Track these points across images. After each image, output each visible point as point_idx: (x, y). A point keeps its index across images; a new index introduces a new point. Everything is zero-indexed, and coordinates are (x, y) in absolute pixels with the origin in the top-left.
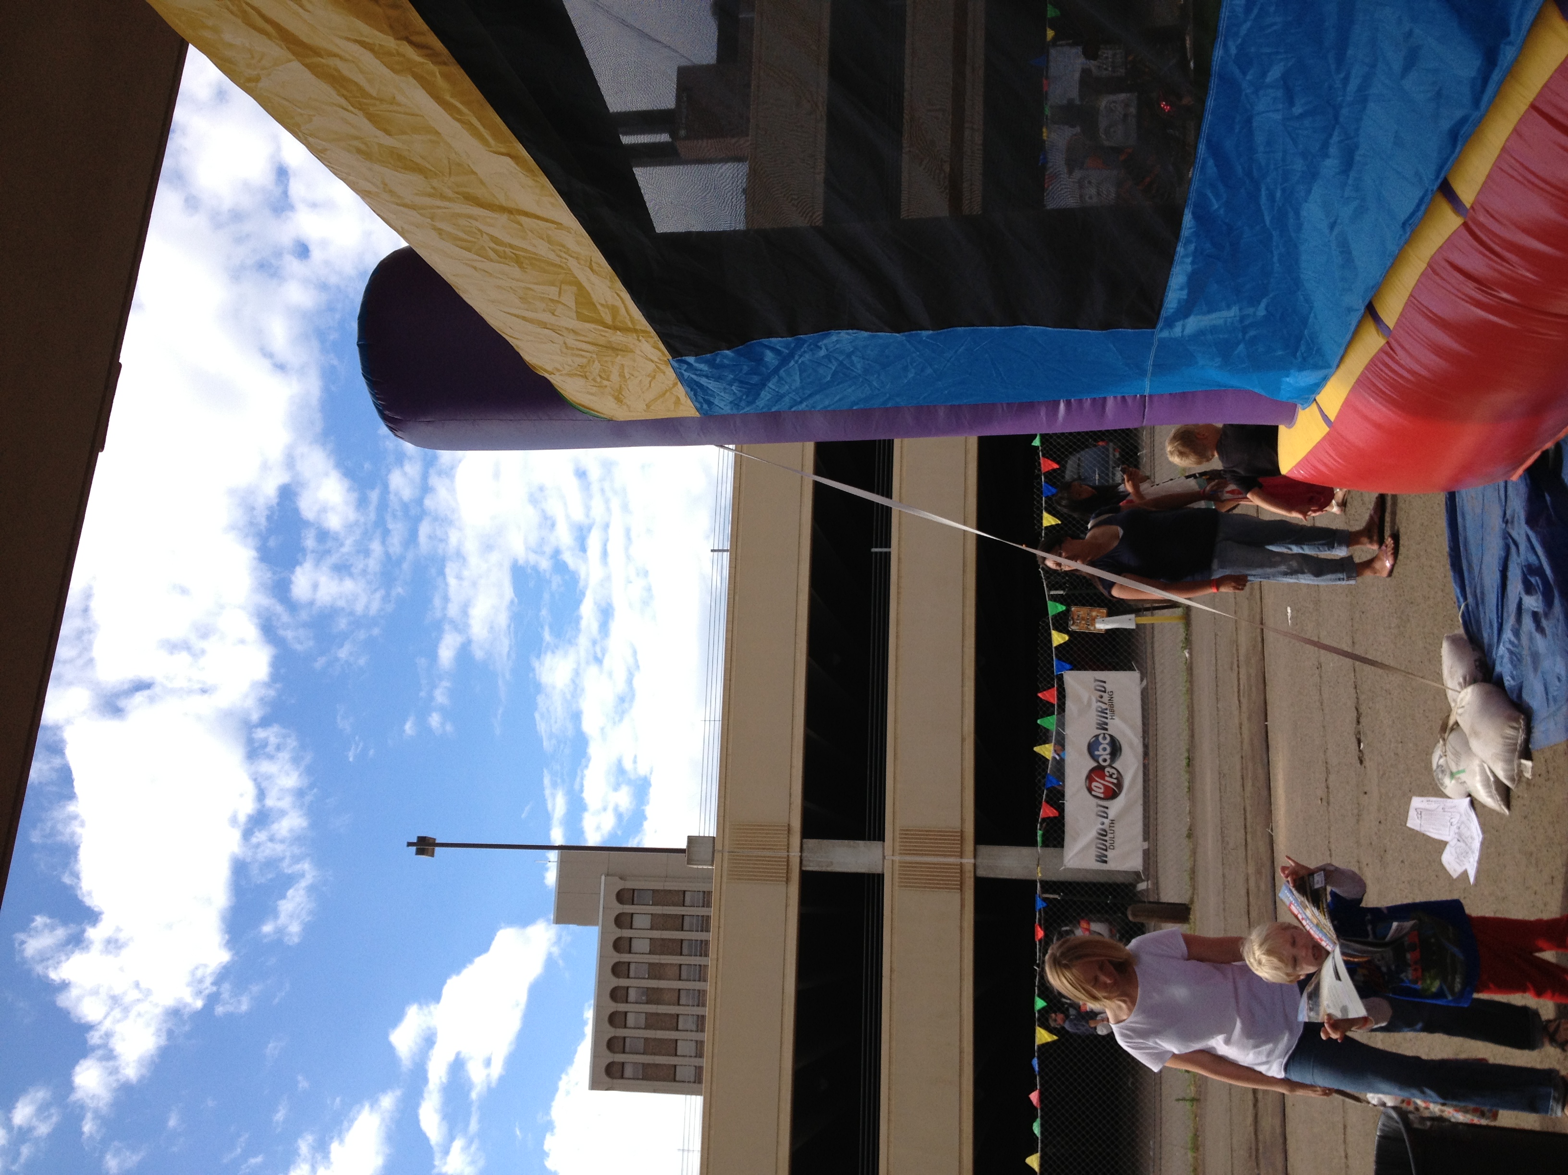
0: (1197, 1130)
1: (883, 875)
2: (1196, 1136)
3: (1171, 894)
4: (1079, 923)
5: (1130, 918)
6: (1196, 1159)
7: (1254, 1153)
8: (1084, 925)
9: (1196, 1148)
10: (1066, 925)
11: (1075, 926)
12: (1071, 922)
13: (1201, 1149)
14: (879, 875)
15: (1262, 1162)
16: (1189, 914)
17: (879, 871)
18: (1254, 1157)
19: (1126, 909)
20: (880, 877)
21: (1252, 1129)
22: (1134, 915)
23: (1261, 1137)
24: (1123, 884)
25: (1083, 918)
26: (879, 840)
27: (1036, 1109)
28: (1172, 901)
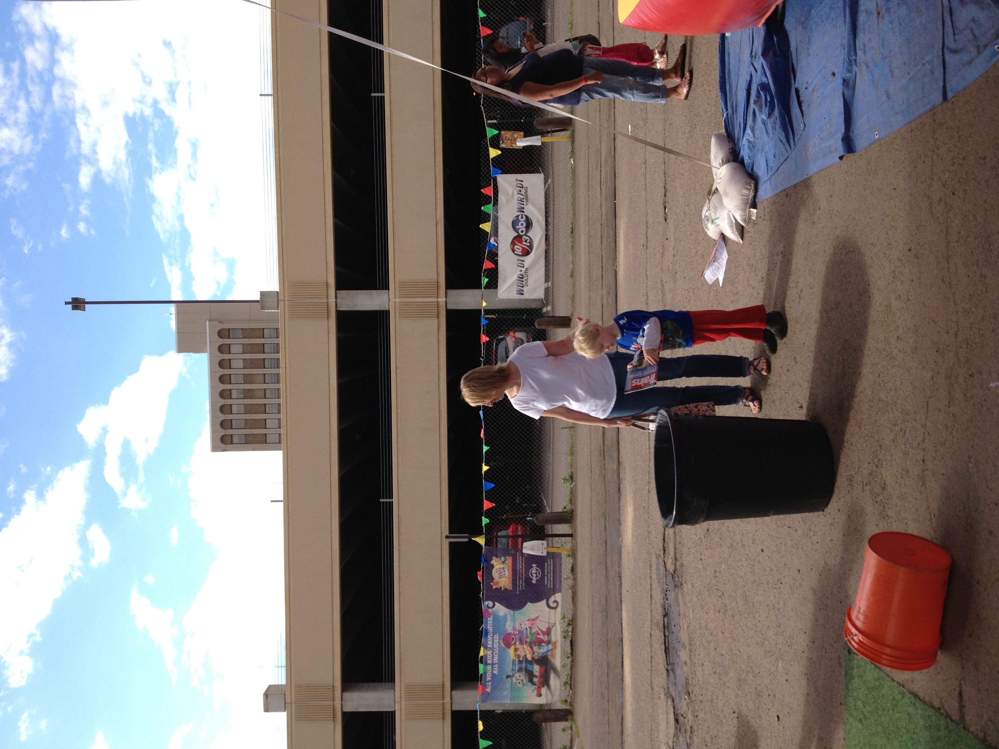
0: (573, 444)
1: (389, 311)
2: (572, 447)
3: (561, 312)
4: (509, 333)
5: (537, 326)
6: (572, 460)
7: (602, 453)
8: (511, 334)
9: (572, 454)
10: (501, 335)
11: (507, 336)
12: (504, 333)
13: (575, 454)
14: (386, 311)
15: (606, 458)
16: (571, 322)
17: (387, 309)
18: (602, 455)
19: (534, 321)
20: (387, 313)
21: (601, 440)
22: (539, 325)
23: (606, 444)
24: (535, 309)
25: (511, 330)
26: (386, 289)
27: (482, 439)
28: (561, 315)
